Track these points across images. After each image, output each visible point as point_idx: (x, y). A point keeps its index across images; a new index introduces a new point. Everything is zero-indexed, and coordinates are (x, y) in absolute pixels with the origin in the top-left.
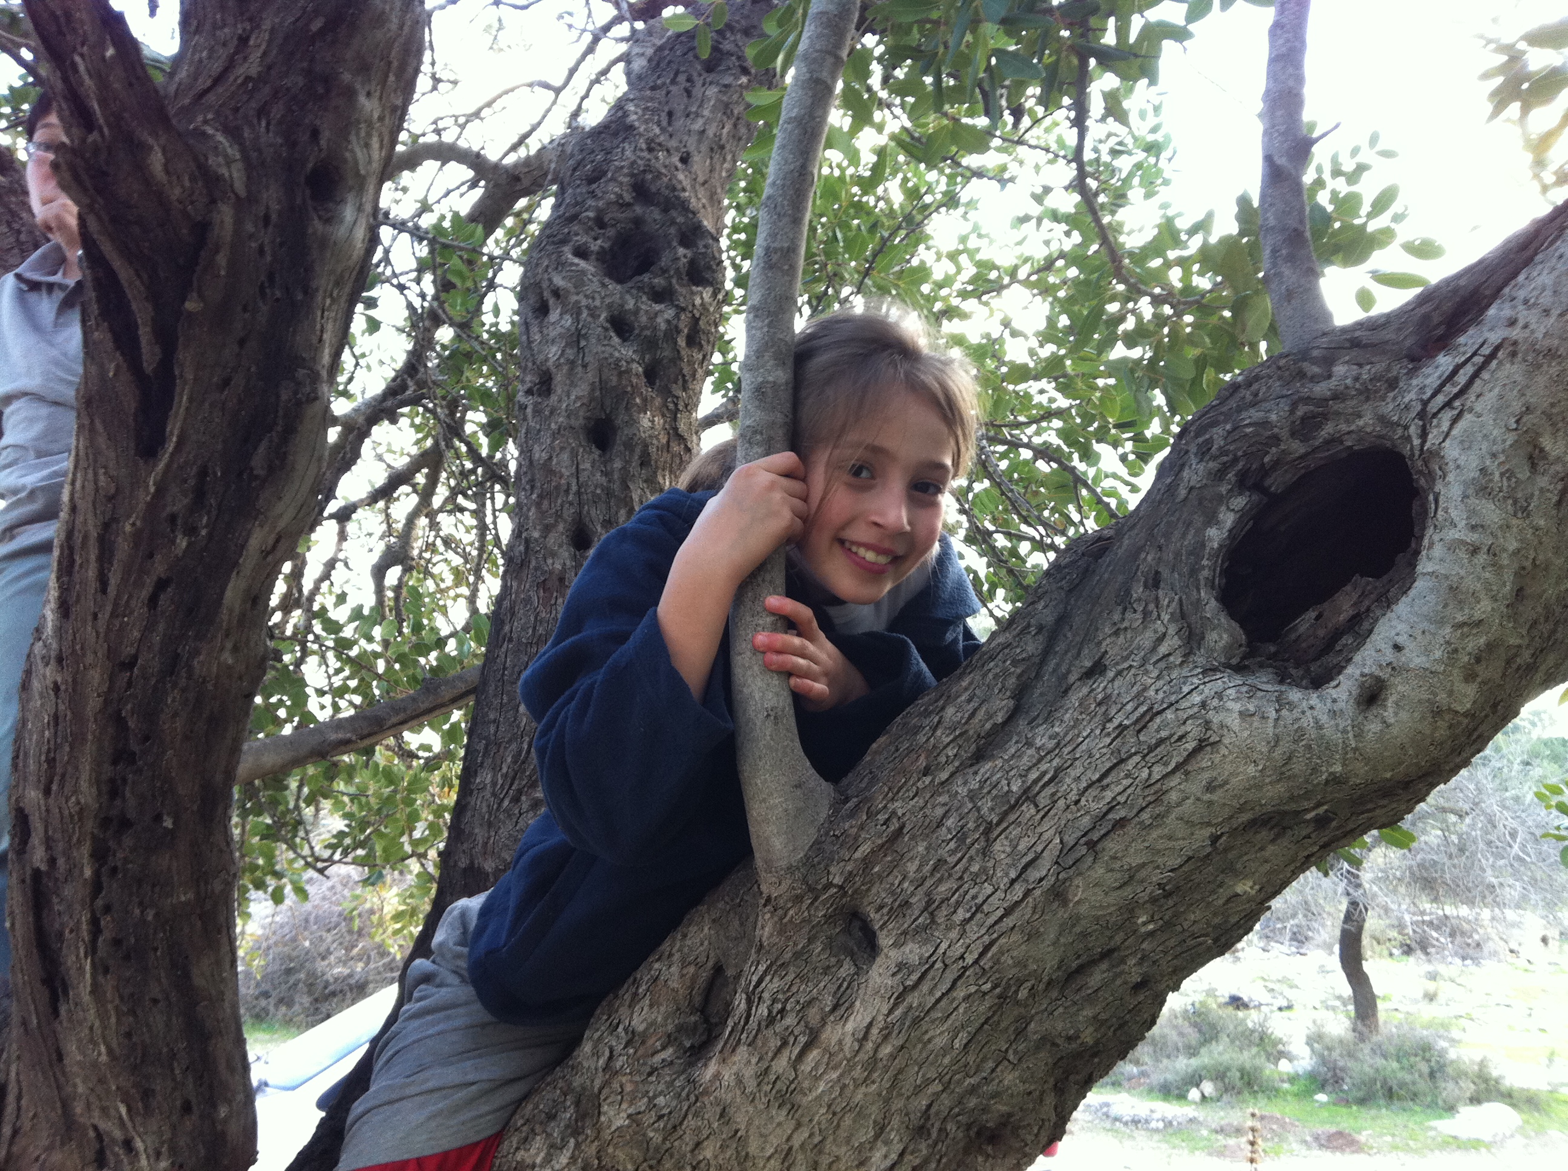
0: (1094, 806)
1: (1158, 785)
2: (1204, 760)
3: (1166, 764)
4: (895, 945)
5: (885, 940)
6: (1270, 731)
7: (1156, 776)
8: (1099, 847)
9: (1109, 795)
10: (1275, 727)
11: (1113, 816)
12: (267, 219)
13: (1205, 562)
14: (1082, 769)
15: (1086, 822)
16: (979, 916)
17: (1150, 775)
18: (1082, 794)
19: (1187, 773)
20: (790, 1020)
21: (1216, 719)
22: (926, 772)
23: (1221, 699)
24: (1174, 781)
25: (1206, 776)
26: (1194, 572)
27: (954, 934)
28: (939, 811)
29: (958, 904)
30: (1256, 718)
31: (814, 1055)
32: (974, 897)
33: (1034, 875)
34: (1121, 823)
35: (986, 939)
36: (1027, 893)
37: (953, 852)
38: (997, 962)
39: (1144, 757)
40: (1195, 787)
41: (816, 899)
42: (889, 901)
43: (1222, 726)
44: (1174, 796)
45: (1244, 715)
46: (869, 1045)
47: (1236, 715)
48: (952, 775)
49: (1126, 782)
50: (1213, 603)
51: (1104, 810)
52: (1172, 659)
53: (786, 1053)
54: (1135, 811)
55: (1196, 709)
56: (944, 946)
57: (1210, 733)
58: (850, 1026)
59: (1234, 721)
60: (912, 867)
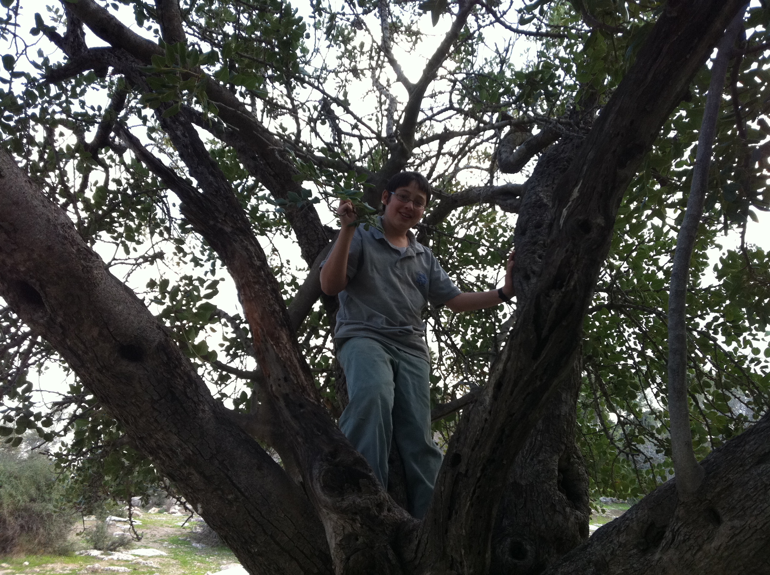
4: (729, 520)
5: (725, 519)
20: (692, 542)
22: (741, 466)
27: (753, 518)
28: (746, 479)
29: (755, 509)
31: (700, 553)
32: (761, 507)
37: (752, 493)
41: (701, 504)
42: (727, 506)
46: (720, 552)
48: (751, 467)
53: (690, 552)
56: (749, 522)
58: (713, 545)
60: (736, 496)
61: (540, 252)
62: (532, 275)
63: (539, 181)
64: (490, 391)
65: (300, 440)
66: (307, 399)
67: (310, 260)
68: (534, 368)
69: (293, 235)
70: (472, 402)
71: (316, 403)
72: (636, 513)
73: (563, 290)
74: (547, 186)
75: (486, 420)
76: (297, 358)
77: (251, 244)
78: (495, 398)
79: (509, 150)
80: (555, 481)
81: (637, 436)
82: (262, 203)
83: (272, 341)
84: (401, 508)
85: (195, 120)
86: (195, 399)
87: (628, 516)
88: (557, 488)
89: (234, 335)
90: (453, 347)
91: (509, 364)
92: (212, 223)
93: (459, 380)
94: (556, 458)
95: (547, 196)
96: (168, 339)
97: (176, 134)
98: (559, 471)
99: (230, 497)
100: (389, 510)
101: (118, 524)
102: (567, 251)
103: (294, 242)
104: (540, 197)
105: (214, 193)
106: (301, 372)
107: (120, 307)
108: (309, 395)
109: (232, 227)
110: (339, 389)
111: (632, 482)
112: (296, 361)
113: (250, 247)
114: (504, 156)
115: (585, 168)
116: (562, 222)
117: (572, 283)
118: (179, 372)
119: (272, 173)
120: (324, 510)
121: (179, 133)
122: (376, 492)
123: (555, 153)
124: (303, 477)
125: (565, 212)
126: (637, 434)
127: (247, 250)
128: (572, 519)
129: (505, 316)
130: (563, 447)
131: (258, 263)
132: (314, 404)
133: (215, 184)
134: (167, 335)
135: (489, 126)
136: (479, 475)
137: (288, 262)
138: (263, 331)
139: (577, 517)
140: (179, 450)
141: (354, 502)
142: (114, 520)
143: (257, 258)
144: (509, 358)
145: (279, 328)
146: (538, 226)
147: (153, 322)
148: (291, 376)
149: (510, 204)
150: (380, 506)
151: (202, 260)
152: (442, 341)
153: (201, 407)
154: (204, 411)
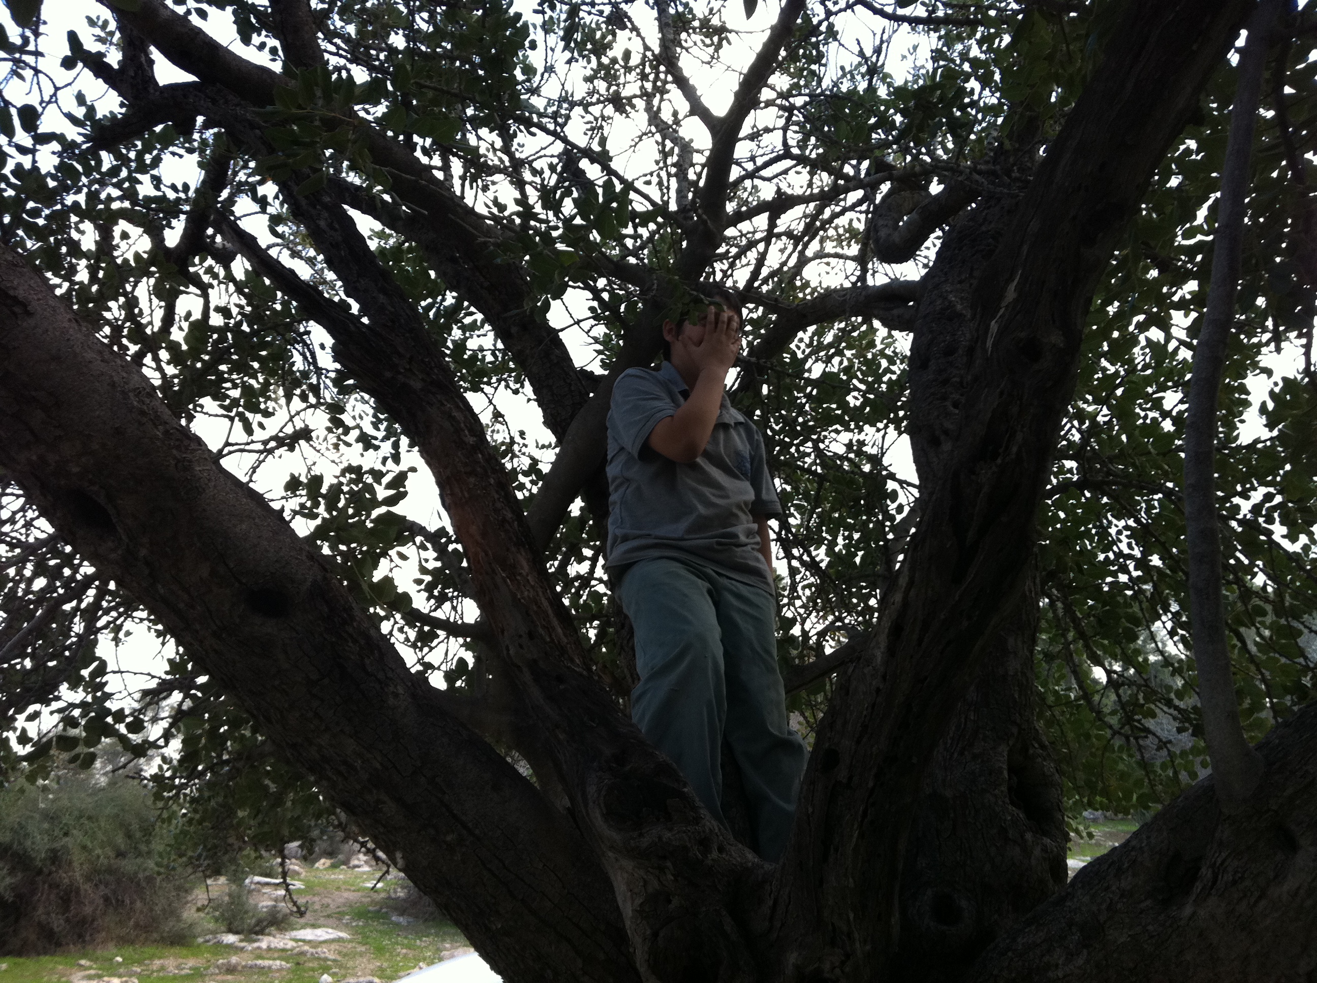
4: (1311, 845)
5: (1304, 842)
20: (1247, 883)
31: (1264, 902)
42: (1307, 820)
46: (1299, 899)
53: (1245, 901)
58: (1285, 888)
61: (956, 396)
62: (942, 438)
63: (946, 274)
64: (883, 640)
65: (562, 736)
66: (569, 668)
67: (560, 430)
68: (957, 598)
69: (528, 388)
70: (851, 661)
71: (585, 673)
72: (1148, 837)
73: (999, 461)
74: (960, 282)
75: (878, 690)
76: (548, 599)
77: (458, 407)
78: (891, 651)
79: (891, 223)
80: (1004, 788)
81: (1143, 705)
82: (471, 337)
83: (504, 571)
84: (740, 846)
85: (348, 200)
86: (381, 675)
87: (1134, 843)
88: (1007, 800)
89: (438, 564)
90: (813, 566)
91: (912, 593)
92: (388, 374)
93: (827, 623)
94: (1004, 749)
95: (962, 298)
96: (328, 575)
97: (318, 226)
98: (1011, 770)
99: (449, 838)
100: (721, 849)
101: (266, 890)
102: (1002, 393)
103: (529, 400)
104: (951, 302)
105: (390, 324)
106: (555, 622)
107: (244, 527)
108: (572, 661)
109: (423, 380)
110: (622, 648)
111: (1138, 783)
112: (545, 604)
113: (455, 414)
114: (883, 233)
115: (1025, 248)
116: (989, 343)
117: (1015, 449)
118: (350, 630)
119: (486, 284)
120: (610, 854)
121: (322, 223)
122: (697, 820)
123: (971, 224)
124: (572, 799)
125: (994, 326)
126: (1142, 701)
127: (451, 418)
128: (1037, 851)
129: (900, 509)
130: (1015, 730)
131: (471, 440)
132: (581, 675)
133: (389, 308)
134: (325, 570)
135: (853, 183)
136: (871, 784)
137: (522, 434)
138: (487, 555)
139: (1045, 849)
140: (358, 764)
141: (660, 838)
142: (258, 883)
143: (469, 431)
144: (911, 583)
145: (513, 549)
146: (950, 351)
147: (301, 549)
148: (541, 631)
149: (899, 317)
150: (704, 843)
151: (376, 439)
152: (795, 558)
153: (392, 689)
154: (396, 695)
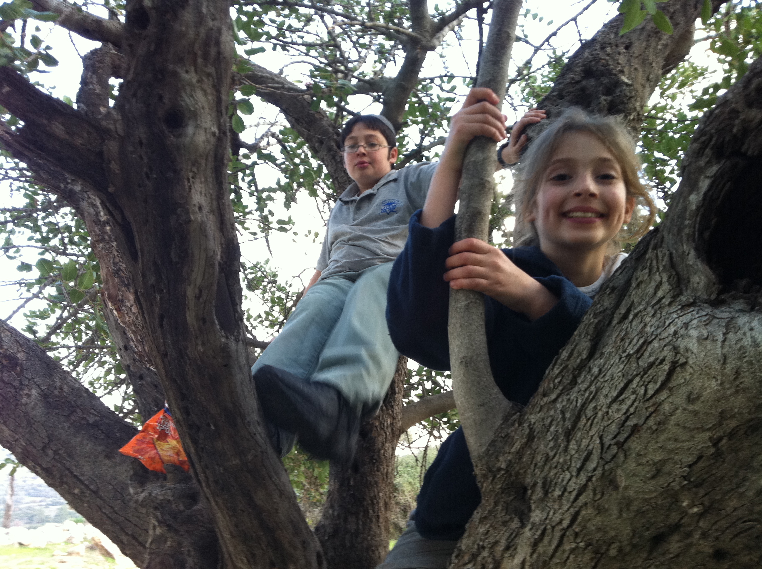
0: (617, 416)
1: (653, 400)
2: (678, 379)
3: (656, 383)
6: (719, 351)
7: (651, 392)
8: (625, 447)
9: (624, 407)
10: (722, 347)
11: (630, 423)
12: (141, 143)
13: (687, 222)
14: (608, 389)
15: (614, 428)
16: (566, 494)
17: (646, 391)
18: (609, 407)
19: (670, 389)
21: (682, 344)
23: (687, 329)
24: (664, 395)
25: (684, 390)
26: (680, 230)
27: (556, 506)
28: (549, 421)
29: (556, 485)
30: (709, 341)
32: (563, 481)
33: (591, 465)
34: (635, 429)
35: (572, 510)
36: (589, 479)
37: (552, 449)
38: (584, 528)
39: (642, 377)
40: (679, 399)
41: (494, 477)
43: (687, 350)
44: (667, 407)
45: (702, 340)
47: (695, 340)
48: (558, 396)
49: (633, 397)
50: (692, 253)
51: (623, 418)
52: (664, 301)
54: (643, 419)
55: (670, 338)
56: (551, 513)
57: (679, 356)
59: (693, 345)
